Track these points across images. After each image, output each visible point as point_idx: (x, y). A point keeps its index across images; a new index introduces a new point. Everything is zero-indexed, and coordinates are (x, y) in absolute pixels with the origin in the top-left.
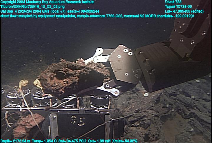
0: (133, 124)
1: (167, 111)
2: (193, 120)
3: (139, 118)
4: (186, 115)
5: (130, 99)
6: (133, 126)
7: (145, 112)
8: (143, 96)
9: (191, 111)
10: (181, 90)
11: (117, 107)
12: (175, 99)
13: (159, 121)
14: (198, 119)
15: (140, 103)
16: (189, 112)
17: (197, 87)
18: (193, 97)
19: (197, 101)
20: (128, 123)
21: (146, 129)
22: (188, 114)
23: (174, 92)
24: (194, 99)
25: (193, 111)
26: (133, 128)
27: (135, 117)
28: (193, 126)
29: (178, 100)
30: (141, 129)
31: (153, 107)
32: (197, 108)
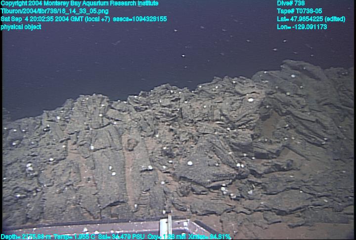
0: (240, 127)
1: (266, 111)
2: (288, 117)
3: (246, 121)
4: (282, 113)
5: (233, 103)
6: (240, 129)
7: (251, 116)
8: (248, 102)
9: (288, 109)
10: (277, 87)
11: (224, 113)
12: (273, 98)
13: (260, 122)
14: (293, 116)
15: (246, 109)
16: (285, 110)
17: (293, 83)
18: (288, 94)
19: (292, 97)
20: (236, 126)
21: (251, 130)
22: (284, 112)
23: (272, 91)
24: (289, 96)
25: (289, 109)
26: (241, 130)
27: (242, 121)
28: (288, 122)
29: (275, 99)
30: (247, 131)
31: (257, 111)
32: (292, 106)
